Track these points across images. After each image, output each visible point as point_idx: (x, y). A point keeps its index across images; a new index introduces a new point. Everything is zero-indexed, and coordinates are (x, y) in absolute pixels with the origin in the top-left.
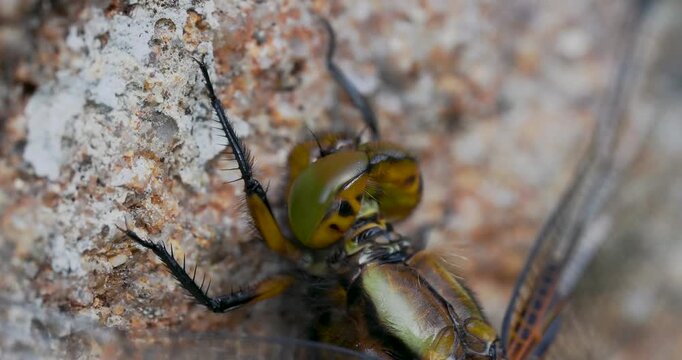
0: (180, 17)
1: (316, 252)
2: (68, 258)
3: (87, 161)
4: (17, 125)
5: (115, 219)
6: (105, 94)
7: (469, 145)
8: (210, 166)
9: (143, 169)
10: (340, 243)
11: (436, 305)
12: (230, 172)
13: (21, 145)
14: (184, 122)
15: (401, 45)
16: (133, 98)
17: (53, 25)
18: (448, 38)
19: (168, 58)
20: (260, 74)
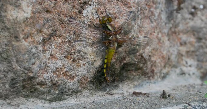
0: (94, 7)
1: (103, 24)
2: (86, 22)
3: (87, 16)
4: (82, 12)
5: (89, 20)
6: (89, 11)
7: (116, 20)
8: (97, 18)
9: (92, 17)
10: (105, 23)
12: (98, 19)
13: (83, 14)
14: (95, 14)
15: (111, 12)
16: (91, 12)
17: (85, 5)
18: (115, 12)
19: (94, 9)
20: (100, 12)
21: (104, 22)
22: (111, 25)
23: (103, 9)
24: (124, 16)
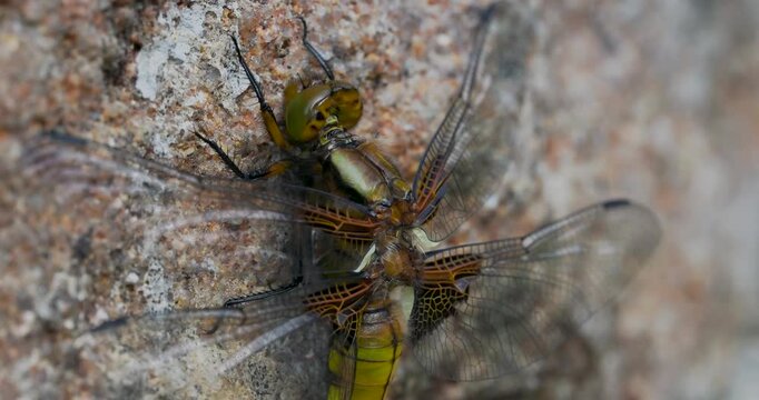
0: (219, 10)
2: (162, 146)
3: (170, 91)
4: (131, 67)
5: (187, 126)
6: (179, 53)
7: (386, 96)
8: (239, 99)
9: (202, 97)
10: (316, 139)
11: (375, 171)
12: (252, 104)
13: (134, 79)
14: (224, 72)
15: (346, 33)
16: (194, 57)
17: (150, 9)
18: (372, 29)
19: (214, 34)
20: (265, 46)
21: (307, 133)
22: (357, 150)
23: (284, 25)
24: (440, 50)
